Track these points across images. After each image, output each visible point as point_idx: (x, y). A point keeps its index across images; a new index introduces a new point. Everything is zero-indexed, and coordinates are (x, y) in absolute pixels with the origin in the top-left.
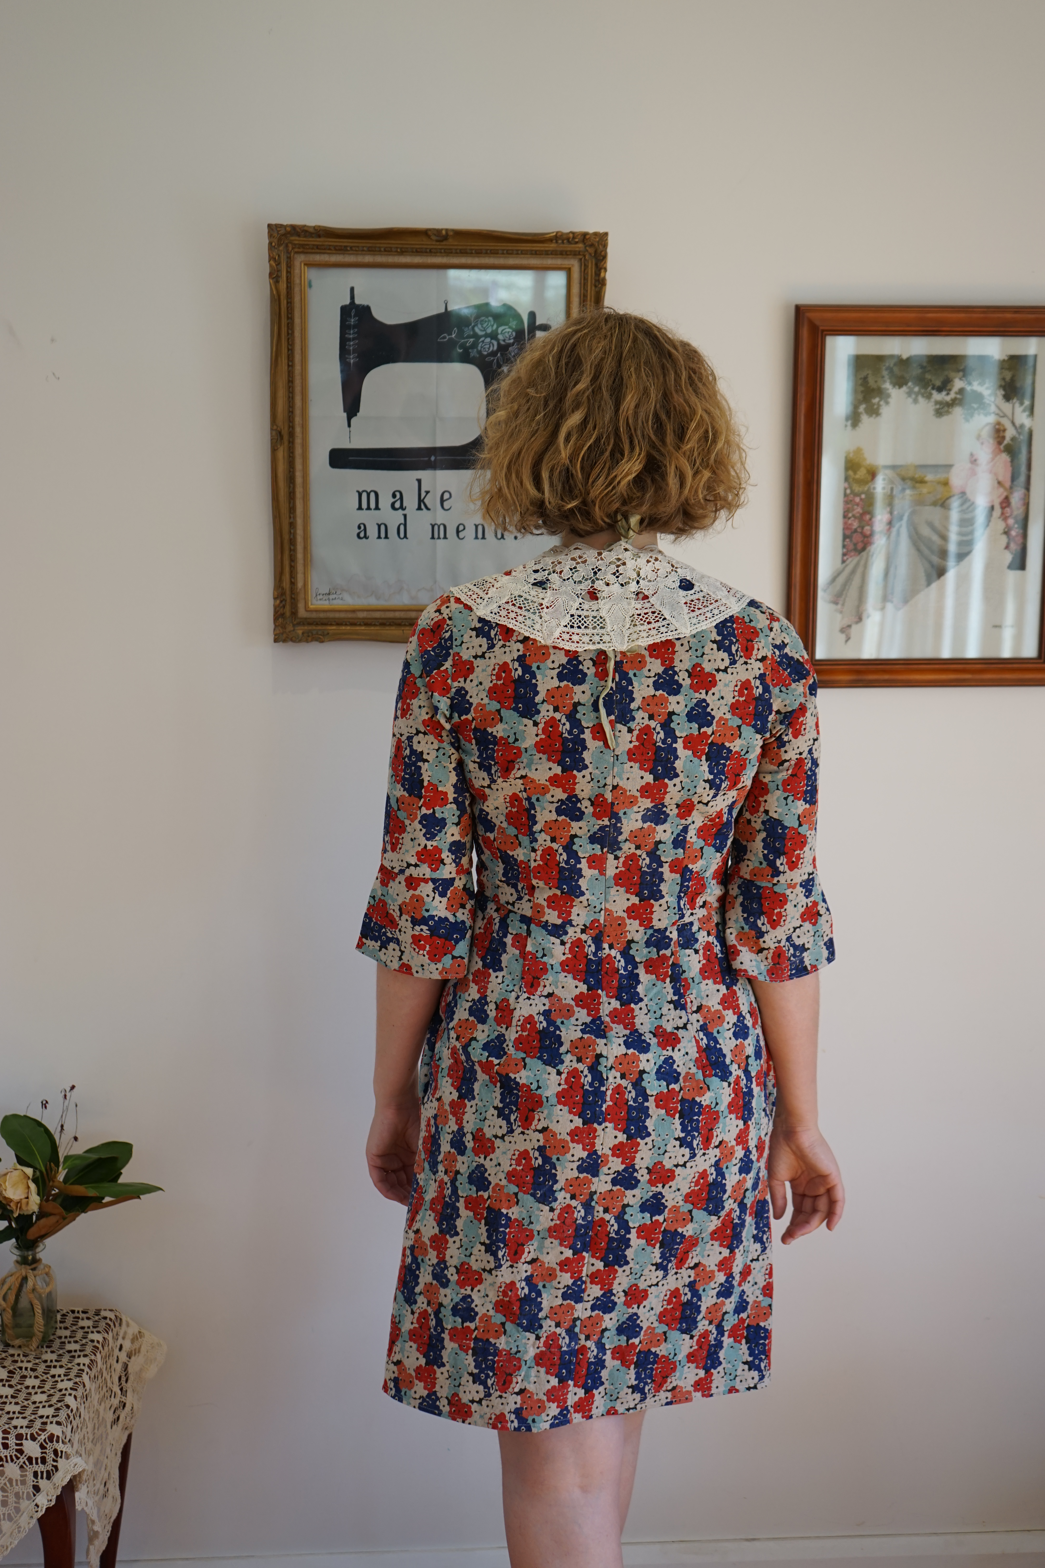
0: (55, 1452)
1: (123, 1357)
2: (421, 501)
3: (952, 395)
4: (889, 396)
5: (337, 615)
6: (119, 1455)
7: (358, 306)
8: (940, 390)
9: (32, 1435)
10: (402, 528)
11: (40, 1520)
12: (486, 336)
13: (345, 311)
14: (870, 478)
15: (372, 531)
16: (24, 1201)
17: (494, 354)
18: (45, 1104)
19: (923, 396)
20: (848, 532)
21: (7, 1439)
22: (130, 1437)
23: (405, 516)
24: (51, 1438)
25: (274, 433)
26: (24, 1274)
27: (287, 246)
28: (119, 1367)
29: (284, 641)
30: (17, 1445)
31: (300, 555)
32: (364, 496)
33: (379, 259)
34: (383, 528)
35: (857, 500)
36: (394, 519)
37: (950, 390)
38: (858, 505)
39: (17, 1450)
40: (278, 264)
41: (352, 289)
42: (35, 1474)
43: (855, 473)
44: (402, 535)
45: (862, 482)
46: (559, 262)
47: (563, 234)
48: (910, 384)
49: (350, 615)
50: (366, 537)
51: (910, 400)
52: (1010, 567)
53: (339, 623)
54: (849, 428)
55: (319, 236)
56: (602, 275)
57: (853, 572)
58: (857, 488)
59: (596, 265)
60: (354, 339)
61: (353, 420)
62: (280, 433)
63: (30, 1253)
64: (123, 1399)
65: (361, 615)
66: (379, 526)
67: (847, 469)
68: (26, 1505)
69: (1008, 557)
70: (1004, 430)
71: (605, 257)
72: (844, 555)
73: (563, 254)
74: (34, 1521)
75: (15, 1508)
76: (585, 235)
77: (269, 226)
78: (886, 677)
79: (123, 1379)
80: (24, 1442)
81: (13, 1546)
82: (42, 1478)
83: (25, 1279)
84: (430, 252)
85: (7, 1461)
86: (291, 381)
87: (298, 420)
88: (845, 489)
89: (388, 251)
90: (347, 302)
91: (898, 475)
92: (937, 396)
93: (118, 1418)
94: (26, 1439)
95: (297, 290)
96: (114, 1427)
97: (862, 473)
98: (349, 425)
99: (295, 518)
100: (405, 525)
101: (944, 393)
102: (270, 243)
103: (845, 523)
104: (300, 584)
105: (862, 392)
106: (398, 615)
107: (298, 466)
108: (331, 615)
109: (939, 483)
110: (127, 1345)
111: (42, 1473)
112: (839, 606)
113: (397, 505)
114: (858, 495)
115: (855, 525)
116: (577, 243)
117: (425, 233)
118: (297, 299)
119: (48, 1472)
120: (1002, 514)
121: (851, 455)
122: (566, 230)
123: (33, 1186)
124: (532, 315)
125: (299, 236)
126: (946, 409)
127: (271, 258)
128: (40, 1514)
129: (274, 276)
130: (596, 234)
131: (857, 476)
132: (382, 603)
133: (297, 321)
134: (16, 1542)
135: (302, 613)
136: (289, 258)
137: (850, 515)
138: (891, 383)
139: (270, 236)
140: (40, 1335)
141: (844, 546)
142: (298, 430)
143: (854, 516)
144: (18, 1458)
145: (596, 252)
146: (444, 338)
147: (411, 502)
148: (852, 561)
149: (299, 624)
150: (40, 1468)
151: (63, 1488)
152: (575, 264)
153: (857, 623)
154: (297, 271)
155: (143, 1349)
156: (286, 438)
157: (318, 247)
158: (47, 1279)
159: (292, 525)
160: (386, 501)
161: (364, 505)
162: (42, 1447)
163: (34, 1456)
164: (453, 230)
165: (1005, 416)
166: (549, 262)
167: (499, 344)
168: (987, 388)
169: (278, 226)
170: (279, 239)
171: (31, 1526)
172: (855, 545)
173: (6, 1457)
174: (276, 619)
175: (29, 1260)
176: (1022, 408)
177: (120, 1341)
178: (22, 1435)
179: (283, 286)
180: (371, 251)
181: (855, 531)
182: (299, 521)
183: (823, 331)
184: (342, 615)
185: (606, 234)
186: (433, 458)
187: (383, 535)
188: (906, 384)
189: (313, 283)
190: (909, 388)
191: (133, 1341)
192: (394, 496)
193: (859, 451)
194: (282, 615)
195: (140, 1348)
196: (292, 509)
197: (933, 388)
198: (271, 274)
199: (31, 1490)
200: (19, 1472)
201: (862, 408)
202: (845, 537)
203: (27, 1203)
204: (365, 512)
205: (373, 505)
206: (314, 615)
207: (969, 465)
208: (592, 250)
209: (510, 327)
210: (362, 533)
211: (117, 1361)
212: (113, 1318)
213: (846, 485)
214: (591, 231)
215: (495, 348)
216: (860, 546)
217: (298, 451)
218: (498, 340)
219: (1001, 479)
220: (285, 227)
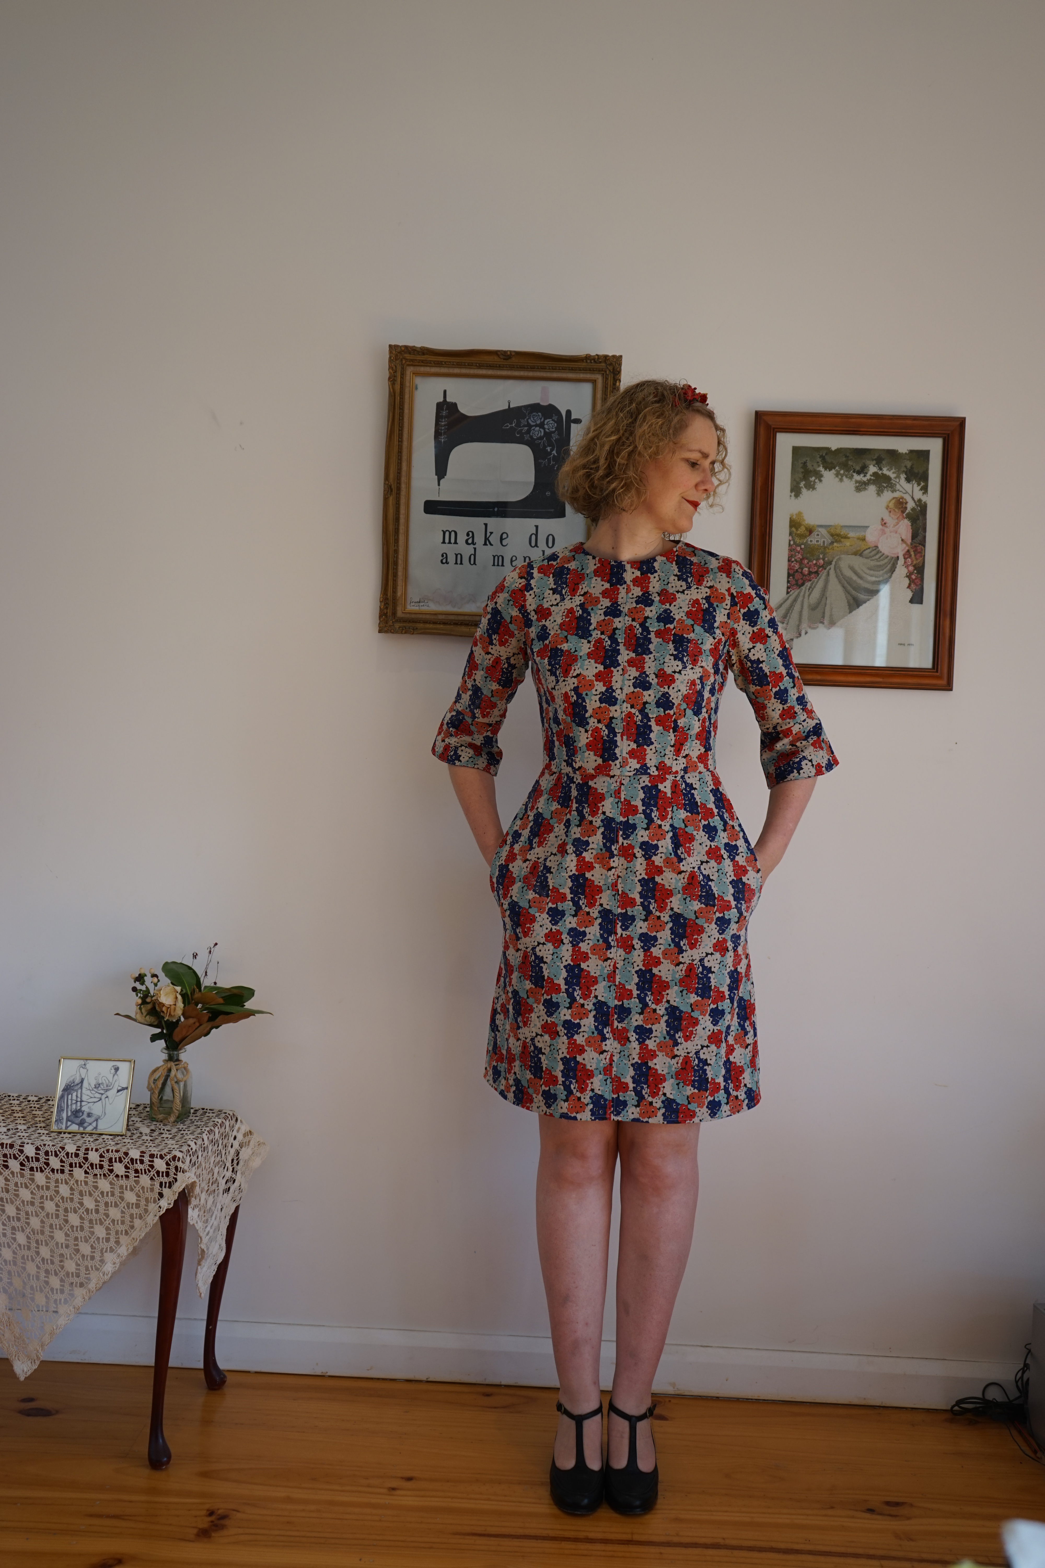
0: (176, 1168)
1: (236, 1144)
2: (486, 539)
3: (868, 477)
4: (822, 476)
5: (424, 616)
6: (228, 1218)
7: (449, 403)
8: (859, 473)
9: (161, 1155)
10: (472, 557)
11: (161, 1217)
12: (536, 426)
13: (440, 406)
14: (808, 533)
15: (451, 559)
16: (173, 1007)
17: (541, 438)
18: (195, 956)
19: (847, 477)
20: (791, 572)
21: (143, 1156)
22: (237, 1208)
23: (475, 549)
24: (174, 1158)
25: (386, 486)
26: (169, 1066)
27: (402, 360)
28: (232, 1151)
29: (386, 632)
30: (150, 1161)
31: (400, 573)
32: (447, 534)
33: (464, 371)
34: (459, 556)
35: (799, 549)
36: (468, 550)
37: (867, 473)
38: (799, 553)
39: (149, 1165)
40: (395, 372)
41: (445, 392)
42: (161, 1184)
43: (797, 530)
44: (472, 562)
45: (802, 536)
46: (588, 376)
47: (590, 356)
48: (837, 468)
49: (433, 617)
50: (447, 563)
51: (837, 479)
52: (911, 601)
53: (425, 622)
54: (793, 497)
55: (424, 354)
56: (618, 384)
57: (795, 600)
58: (798, 541)
59: (614, 378)
60: (445, 425)
61: (442, 481)
62: (391, 486)
63: (176, 1053)
64: (234, 1176)
65: (440, 617)
66: (457, 555)
67: (791, 526)
68: (152, 1207)
69: (909, 594)
70: (906, 503)
71: (619, 372)
72: (788, 588)
73: (592, 370)
74: (157, 1218)
75: (145, 1209)
76: (606, 357)
77: (390, 346)
78: (819, 677)
79: (235, 1162)
80: (155, 1159)
81: (141, 1238)
82: (165, 1187)
83: (170, 1070)
84: (500, 367)
85: (142, 1174)
86: (400, 452)
87: (403, 479)
88: (790, 541)
89: (470, 366)
90: (441, 400)
91: (829, 532)
92: (857, 477)
93: (229, 1188)
94: (157, 1157)
95: (407, 390)
96: (225, 1195)
97: (802, 530)
98: (439, 485)
99: (398, 546)
100: (475, 555)
101: (862, 475)
102: (390, 357)
103: (789, 565)
104: (399, 594)
105: (802, 472)
106: (466, 618)
107: (402, 511)
108: (421, 616)
109: (858, 539)
110: (240, 1137)
111: (166, 1183)
112: (785, 625)
113: (470, 541)
114: (800, 546)
115: (797, 567)
116: (600, 362)
117: (496, 353)
118: (407, 396)
119: (170, 1183)
120: (905, 562)
121: (794, 517)
122: (593, 354)
123: (179, 997)
124: (569, 413)
125: (410, 353)
126: (863, 486)
127: (390, 367)
128: (162, 1213)
129: (392, 379)
130: (614, 356)
131: (798, 532)
132: (456, 610)
133: (406, 411)
134: (143, 1235)
135: (399, 614)
136: (403, 368)
137: (793, 559)
138: (823, 467)
139: (390, 352)
140: (177, 1113)
141: (788, 582)
142: (403, 486)
143: (796, 560)
144: (150, 1171)
145: (613, 369)
146: (507, 426)
147: (479, 539)
148: (794, 593)
149: (397, 621)
150: (165, 1179)
151: (179, 1193)
152: (599, 378)
153: (797, 637)
154: (408, 378)
155: (251, 1143)
156: (394, 491)
157: (423, 361)
158: (185, 1073)
159: (396, 551)
160: (462, 538)
161: (447, 540)
162: (167, 1164)
163: (161, 1170)
164: (515, 352)
165: (907, 493)
166: (582, 376)
167: (545, 431)
168: (893, 473)
169: (396, 346)
170: (396, 355)
171: (155, 1221)
172: (797, 581)
173: (141, 1170)
174: (380, 617)
175: (173, 1058)
176: (919, 487)
177: (235, 1133)
178: (154, 1155)
179: (398, 387)
180: (460, 365)
181: (797, 571)
182: (401, 550)
183: (774, 429)
184: (428, 617)
185: (621, 356)
186: (496, 509)
187: (459, 562)
188: (834, 468)
189: (418, 387)
190: (837, 470)
191: (245, 1135)
192: (468, 535)
193: (800, 514)
194: (386, 614)
195: (249, 1142)
196: (397, 541)
197: (854, 472)
198: (389, 378)
199: (157, 1196)
200: (150, 1182)
201: (802, 484)
202: (789, 575)
203: (175, 1010)
204: (447, 545)
205: (453, 541)
206: (408, 616)
207: (881, 527)
208: (611, 368)
209: (553, 420)
210: (444, 559)
211: (232, 1147)
212: (231, 1114)
213: (791, 538)
214: (610, 355)
215: (542, 434)
216: (800, 582)
217: (403, 500)
218: (544, 429)
219: (903, 538)
220: (401, 347)
